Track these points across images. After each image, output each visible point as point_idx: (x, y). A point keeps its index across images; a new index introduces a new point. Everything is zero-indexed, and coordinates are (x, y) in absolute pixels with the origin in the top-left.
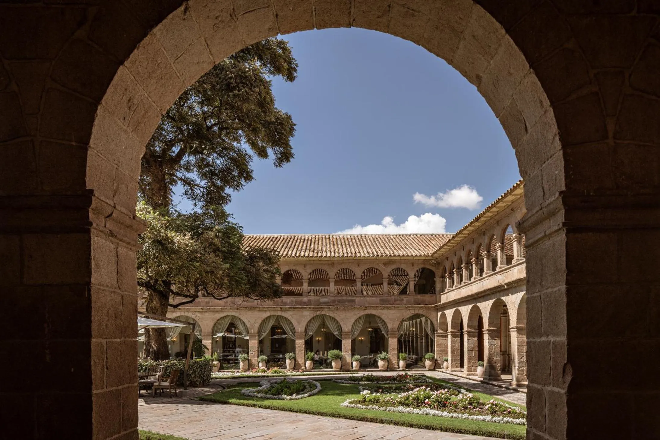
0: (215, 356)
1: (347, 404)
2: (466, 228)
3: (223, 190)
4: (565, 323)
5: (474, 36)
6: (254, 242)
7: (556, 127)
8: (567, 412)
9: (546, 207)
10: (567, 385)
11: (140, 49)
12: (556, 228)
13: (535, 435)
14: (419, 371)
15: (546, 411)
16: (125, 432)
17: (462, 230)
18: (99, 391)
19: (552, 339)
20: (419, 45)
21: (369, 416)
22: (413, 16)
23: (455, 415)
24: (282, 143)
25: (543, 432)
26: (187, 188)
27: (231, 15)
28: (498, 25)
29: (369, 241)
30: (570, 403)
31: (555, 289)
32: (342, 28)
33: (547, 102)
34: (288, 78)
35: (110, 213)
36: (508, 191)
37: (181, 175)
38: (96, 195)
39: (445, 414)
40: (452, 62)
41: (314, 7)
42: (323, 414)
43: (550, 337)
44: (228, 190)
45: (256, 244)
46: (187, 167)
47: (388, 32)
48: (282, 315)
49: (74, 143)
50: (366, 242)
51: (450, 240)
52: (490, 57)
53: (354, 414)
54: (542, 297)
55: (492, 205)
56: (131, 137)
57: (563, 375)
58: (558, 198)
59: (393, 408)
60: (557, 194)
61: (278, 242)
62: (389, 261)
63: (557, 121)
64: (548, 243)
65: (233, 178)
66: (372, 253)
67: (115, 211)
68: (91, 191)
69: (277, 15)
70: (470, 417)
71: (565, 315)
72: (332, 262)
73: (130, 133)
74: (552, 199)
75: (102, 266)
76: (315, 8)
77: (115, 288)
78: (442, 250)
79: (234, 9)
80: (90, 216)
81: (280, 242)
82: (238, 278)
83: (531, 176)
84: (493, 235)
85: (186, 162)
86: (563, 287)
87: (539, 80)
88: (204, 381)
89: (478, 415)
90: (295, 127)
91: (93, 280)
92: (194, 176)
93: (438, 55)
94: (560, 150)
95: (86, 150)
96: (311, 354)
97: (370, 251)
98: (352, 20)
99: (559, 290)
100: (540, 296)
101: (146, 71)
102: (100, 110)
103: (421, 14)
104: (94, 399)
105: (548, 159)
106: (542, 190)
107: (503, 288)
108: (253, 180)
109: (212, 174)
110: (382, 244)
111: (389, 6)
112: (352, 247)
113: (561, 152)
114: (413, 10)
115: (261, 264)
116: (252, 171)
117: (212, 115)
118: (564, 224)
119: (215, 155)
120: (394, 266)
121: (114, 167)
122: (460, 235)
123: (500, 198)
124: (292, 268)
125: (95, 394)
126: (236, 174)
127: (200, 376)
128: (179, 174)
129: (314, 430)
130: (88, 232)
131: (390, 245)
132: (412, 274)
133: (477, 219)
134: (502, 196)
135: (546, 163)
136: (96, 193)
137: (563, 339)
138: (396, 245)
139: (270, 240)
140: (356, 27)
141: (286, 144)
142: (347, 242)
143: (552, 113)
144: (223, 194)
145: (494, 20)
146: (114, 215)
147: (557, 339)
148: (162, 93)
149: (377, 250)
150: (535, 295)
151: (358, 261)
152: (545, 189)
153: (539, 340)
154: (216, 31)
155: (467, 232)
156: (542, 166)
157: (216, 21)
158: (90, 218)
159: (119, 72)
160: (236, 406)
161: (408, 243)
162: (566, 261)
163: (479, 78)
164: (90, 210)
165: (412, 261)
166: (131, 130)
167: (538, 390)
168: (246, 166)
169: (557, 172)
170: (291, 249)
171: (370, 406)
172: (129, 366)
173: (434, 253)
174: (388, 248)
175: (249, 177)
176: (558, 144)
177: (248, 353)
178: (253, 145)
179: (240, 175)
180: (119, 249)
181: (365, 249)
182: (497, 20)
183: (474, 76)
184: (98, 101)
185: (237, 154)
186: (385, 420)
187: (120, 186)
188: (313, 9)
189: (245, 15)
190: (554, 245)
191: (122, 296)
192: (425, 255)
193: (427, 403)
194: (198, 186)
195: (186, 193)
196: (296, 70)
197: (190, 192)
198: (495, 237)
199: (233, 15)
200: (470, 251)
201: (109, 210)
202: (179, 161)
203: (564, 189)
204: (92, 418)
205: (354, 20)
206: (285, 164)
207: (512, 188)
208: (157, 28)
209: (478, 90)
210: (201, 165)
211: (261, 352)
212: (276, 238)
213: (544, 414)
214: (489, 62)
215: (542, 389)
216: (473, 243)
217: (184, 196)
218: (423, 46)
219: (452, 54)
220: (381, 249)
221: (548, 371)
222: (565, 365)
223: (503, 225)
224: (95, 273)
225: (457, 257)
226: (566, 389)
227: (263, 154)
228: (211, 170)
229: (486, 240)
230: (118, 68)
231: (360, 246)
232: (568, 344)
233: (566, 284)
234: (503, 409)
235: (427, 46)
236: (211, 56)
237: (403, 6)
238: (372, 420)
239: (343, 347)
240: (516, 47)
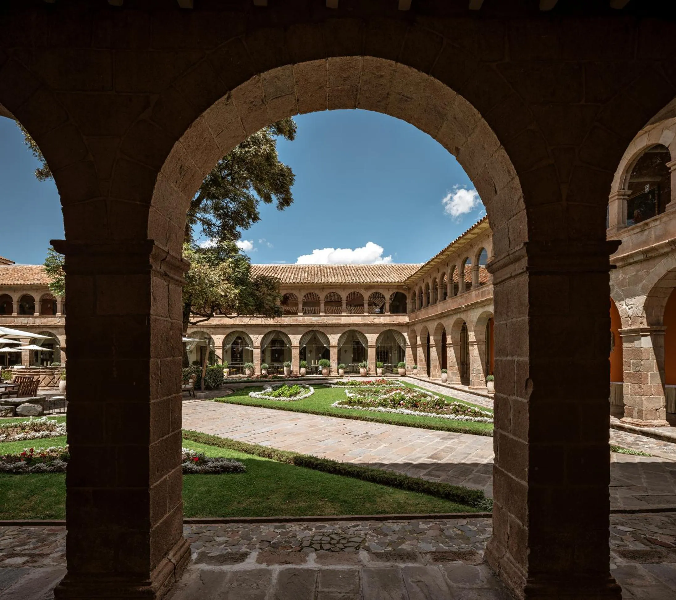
0: (226, 363)
1: (337, 405)
2: (432, 260)
3: (235, 229)
4: (528, 347)
5: (455, 118)
6: (258, 270)
7: (521, 191)
8: (529, 417)
9: (512, 254)
10: (529, 396)
11: (192, 128)
12: (521, 271)
13: (501, 434)
14: (393, 376)
15: (511, 416)
16: (173, 433)
17: (429, 262)
18: (155, 401)
19: (516, 358)
20: (410, 123)
21: (355, 414)
22: (406, 101)
23: (425, 414)
24: (284, 191)
25: (508, 432)
26: (205, 227)
27: (262, 100)
28: (475, 110)
29: (353, 270)
30: (531, 411)
31: (518, 319)
32: (349, 109)
33: (514, 172)
34: (289, 137)
35: (165, 257)
36: (468, 230)
37: (201, 216)
38: (156, 244)
39: (417, 413)
40: (436, 136)
41: (327, 94)
42: (317, 413)
43: (514, 357)
44: (238, 229)
45: (260, 272)
46: (205, 209)
47: (385, 113)
48: (281, 330)
49: (138, 203)
50: (350, 271)
51: (419, 270)
52: (468, 134)
53: (343, 413)
54: (508, 325)
55: (455, 241)
56: (180, 196)
57: (526, 388)
58: (522, 248)
59: (374, 408)
60: (522, 245)
61: (278, 270)
62: (369, 286)
63: (522, 187)
64: (513, 282)
65: (243, 219)
66: (356, 280)
67: (168, 256)
68: (152, 242)
69: (298, 100)
70: (438, 416)
71: (528, 341)
72: (322, 287)
73: (180, 193)
74: (518, 248)
75: (158, 300)
76: (329, 95)
77: (167, 317)
78: (413, 277)
79: (265, 96)
80: (150, 260)
81: (279, 270)
82: (247, 301)
83: (499, 228)
84: (455, 266)
85: (204, 206)
86: (526, 318)
87: (508, 154)
88: (218, 385)
89: (444, 414)
90: (294, 178)
91: (151, 312)
92: (211, 217)
93: (425, 131)
94: (524, 209)
95: (149, 208)
96: (304, 363)
97: (353, 278)
98: (357, 104)
99: (522, 320)
100: (506, 324)
101: (194, 144)
102: (159, 176)
103: (413, 100)
104: (151, 407)
105: (514, 216)
106: (508, 240)
107: (463, 309)
108: (259, 221)
109: (225, 215)
110: (363, 272)
111: (388, 94)
112: (339, 275)
113: (525, 211)
114: (407, 97)
115: (265, 289)
116: (259, 213)
117: (226, 167)
118: (527, 268)
119: (229, 200)
120: (373, 291)
121: (167, 220)
122: (428, 266)
123: (461, 236)
124: (289, 291)
125: (153, 403)
126: (245, 216)
127: (214, 382)
128: (199, 215)
129: (311, 426)
130: (149, 273)
131: (370, 273)
132: (387, 296)
133: (442, 253)
134: (463, 234)
135: (512, 219)
136: (156, 243)
137: (526, 359)
138: (375, 273)
139: (271, 269)
140: (360, 108)
141: (287, 191)
142: (335, 271)
143: (518, 181)
144: (235, 232)
145: (473, 107)
146: (167, 259)
147: (521, 359)
148: (205, 161)
149: (360, 277)
150: (501, 323)
151: (344, 286)
152: (510, 239)
153: (505, 359)
154: (250, 113)
155: (434, 263)
156: (508, 221)
157: (251, 105)
158: (150, 262)
159: (175, 146)
160: (245, 407)
161: (384, 271)
162: (529, 297)
163: (457, 149)
164: (150, 255)
165: (387, 286)
166: (181, 190)
167: (504, 399)
168: (254, 209)
169: (521, 227)
170: (289, 276)
171: (355, 407)
172: (176, 379)
173: (406, 280)
174: (369, 276)
175: (256, 218)
176: (522, 204)
177: (252, 362)
178: (259, 191)
179: (249, 216)
180: (170, 285)
181: (349, 277)
182: (475, 107)
183: (454, 148)
184: (158, 169)
185: (246, 199)
186: (368, 418)
187: (171, 235)
188: (327, 95)
189: (273, 100)
190: (518, 284)
191: (172, 323)
192: (398, 282)
193: (402, 404)
194: (214, 225)
195: (204, 230)
196: (295, 132)
197: (207, 230)
198: (456, 267)
199: (264, 101)
200: (436, 278)
201: (164, 255)
202: (199, 205)
203: (527, 241)
204: (149, 422)
205: (359, 104)
206: (286, 207)
207: (471, 228)
208: (206, 112)
209: (456, 159)
210: (216, 208)
211: (263, 361)
212: (277, 267)
213: (509, 418)
214: (467, 138)
215: (507, 398)
216: (438, 272)
217: (203, 233)
218: (413, 124)
219: (437, 131)
220: (363, 277)
221: (513, 384)
222: (528, 379)
223: (464, 257)
224: (153, 305)
225: (425, 283)
226: (528, 400)
227: (268, 199)
228: (225, 212)
229: (448, 270)
230: (175, 143)
231: (345, 274)
232: (530, 363)
233: (529, 316)
234: (464, 409)
235: (416, 124)
236: (244, 132)
237: (399, 94)
238: (357, 418)
239: (331, 357)
240: (490, 128)
